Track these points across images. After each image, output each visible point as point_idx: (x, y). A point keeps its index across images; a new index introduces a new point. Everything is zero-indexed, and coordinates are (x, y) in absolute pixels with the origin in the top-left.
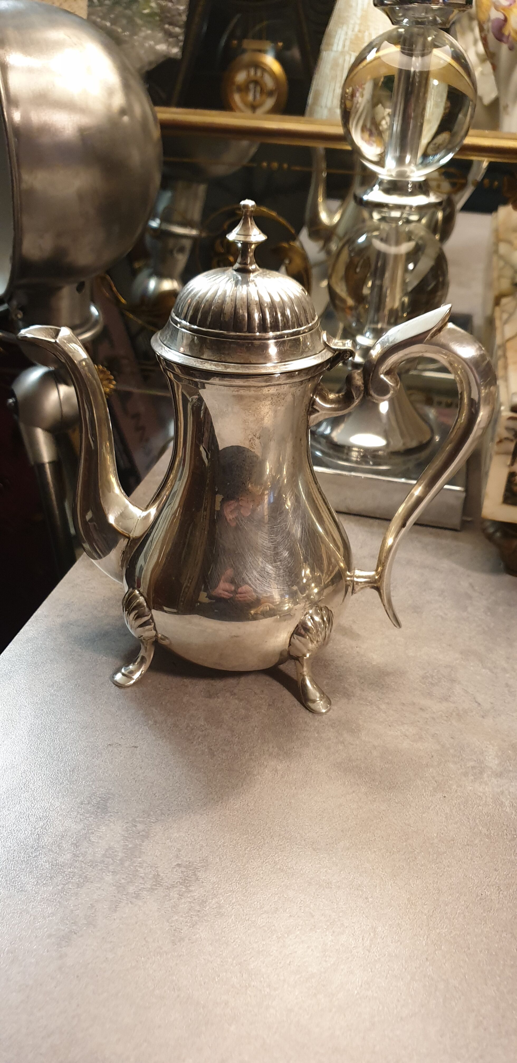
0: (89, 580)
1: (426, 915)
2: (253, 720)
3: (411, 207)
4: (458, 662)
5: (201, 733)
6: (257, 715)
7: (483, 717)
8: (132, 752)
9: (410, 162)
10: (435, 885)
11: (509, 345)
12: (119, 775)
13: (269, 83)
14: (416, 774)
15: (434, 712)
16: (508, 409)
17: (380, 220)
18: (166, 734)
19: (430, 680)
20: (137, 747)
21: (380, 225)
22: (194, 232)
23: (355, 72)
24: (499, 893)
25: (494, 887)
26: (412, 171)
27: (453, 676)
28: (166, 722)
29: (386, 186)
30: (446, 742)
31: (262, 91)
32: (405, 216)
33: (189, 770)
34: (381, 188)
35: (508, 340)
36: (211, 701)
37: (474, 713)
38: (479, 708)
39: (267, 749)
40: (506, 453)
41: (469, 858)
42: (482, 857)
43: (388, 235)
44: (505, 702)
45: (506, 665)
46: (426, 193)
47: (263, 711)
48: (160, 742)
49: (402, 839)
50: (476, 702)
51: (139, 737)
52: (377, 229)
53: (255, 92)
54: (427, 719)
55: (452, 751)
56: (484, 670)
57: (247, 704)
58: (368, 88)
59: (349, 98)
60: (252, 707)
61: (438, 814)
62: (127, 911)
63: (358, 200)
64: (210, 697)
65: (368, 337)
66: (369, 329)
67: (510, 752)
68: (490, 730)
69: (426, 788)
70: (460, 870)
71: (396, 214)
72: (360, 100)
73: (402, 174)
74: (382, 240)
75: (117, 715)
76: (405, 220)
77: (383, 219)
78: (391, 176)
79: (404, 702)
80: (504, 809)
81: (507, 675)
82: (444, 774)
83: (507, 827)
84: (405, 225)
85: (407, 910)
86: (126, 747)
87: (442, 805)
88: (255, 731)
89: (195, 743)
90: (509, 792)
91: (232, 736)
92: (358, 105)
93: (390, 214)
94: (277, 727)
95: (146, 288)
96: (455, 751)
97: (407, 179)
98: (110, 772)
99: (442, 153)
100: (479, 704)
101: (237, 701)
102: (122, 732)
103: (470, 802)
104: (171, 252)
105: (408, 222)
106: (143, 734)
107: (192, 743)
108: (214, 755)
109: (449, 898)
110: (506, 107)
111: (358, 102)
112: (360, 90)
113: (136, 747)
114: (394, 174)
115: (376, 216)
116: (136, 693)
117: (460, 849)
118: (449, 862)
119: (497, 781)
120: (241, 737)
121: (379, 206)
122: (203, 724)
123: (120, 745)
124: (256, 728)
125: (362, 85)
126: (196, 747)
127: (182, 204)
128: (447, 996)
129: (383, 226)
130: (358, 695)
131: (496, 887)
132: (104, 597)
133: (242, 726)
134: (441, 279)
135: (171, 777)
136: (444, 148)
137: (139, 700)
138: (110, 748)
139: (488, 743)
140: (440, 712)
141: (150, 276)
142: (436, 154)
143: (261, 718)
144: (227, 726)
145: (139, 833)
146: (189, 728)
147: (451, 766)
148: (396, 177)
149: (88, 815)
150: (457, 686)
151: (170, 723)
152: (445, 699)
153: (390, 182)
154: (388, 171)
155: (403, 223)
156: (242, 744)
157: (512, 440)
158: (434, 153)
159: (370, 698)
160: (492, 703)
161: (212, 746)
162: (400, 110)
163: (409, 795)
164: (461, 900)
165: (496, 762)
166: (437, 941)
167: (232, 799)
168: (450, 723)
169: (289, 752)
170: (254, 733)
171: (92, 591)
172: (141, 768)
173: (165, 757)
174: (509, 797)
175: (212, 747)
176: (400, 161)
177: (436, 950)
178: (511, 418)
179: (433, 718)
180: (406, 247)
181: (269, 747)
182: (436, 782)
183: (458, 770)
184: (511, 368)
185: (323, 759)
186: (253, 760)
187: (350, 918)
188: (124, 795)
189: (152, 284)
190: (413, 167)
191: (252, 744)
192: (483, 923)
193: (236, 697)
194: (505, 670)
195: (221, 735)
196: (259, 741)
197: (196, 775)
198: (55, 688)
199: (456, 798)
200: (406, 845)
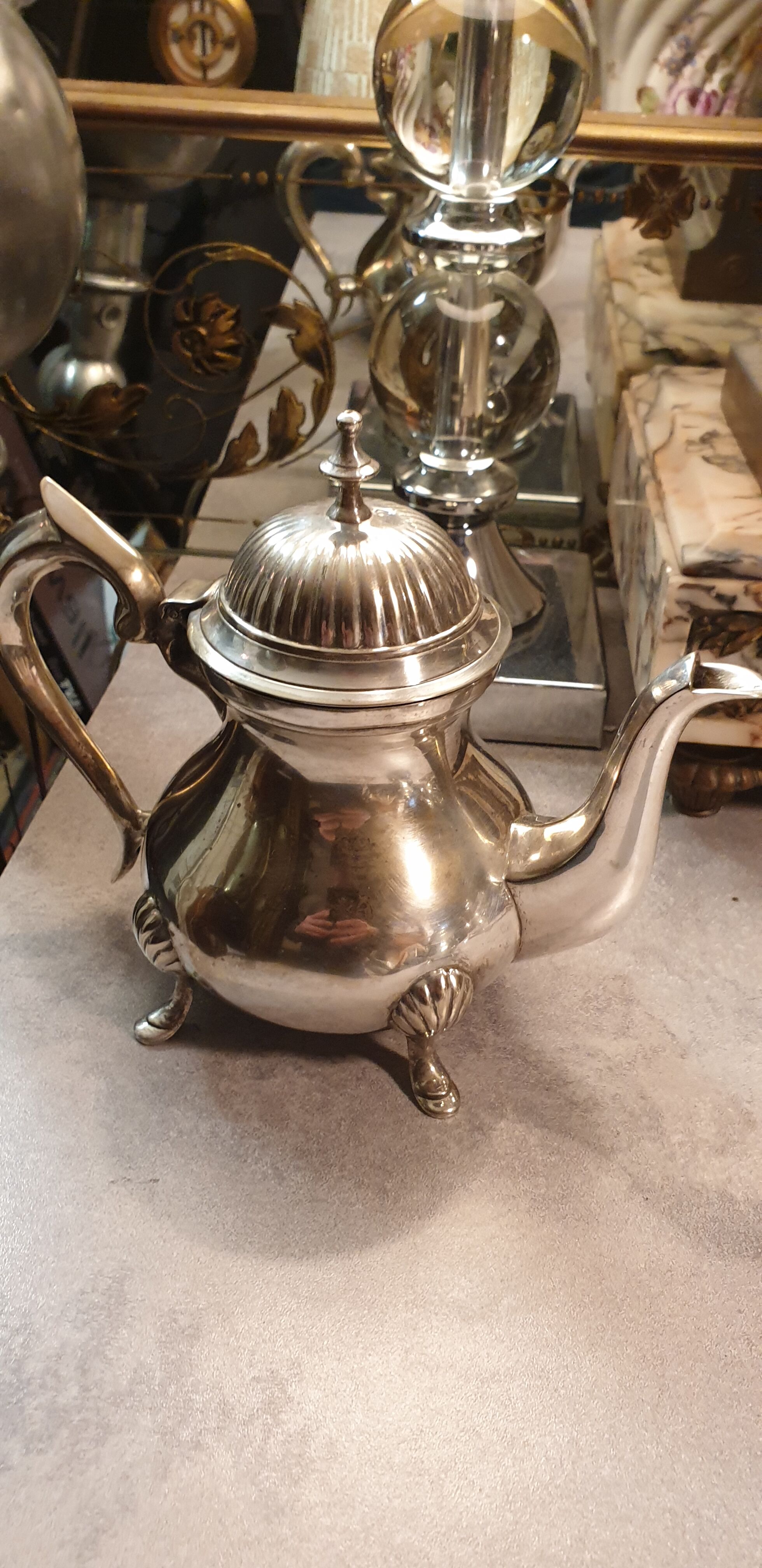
0: (35, 893)
1: (648, 1404)
2: (335, 1108)
3: (496, 246)
4: (631, 967)
5: (256, 1142)
6: (341, 1098)
7: (682, 1057)
8: (150, 1190)
9: (490, 175)
10: (655, 1351)
11: (659, 459)
12: (135, 1234)
13: (227, 27)
14: (599, 1167)
15: (609, 1058)
16: (678, 571)
17: (446, 268)
18: (201, 1151)
19: (595, 1003)
20: (158, 1180)
21: (447, 276)
22: (132, 285)
23: (394, 24)
24: (751, 1349)
25: (742, 1341)
26: (494, 189)
27: (627, 993)
28: (198, 1131)
29: (454, 213)
30: (635, 1106)
31: (214, 41)
32: (485, 261)
33: (247, 1211)
34: (446, 216)
35: (655, 452)
36: (264, 1083)
37: (668, 1051)
38: (675, 1042)
39: (364, 1155)
40: (679, 640)
41: (698, 1297)
42: (717, 1293)
43: (460, 293)
44: (710, 1028)
45: (702, 966)
46: (519, 225)
47: (349, 1090)
48: (194, 1167)
49: (594, 1281)
50: (669, 1033)
51: (158, 1162)
52: (443, 283)
53: (204, 41)
54: (601, 1070)
55: (645, 1120)
56: (671, 977)
57: (323, 1082)
58: (422, 53)
59: (389, 68)
60: (332, 1087)
61: (641, 1231)
62: (184, 1476)
63: (411, 234)
64: (262, 1077)
65: (438, 456)
66: (438, 442)
67: (729, 1109)
68: (696, 1078)
69: (617, 1188)
70: (688, 1321)
71: (471, 259)
72: (409, 73)
73: (478, 193)
74: (451, 301)
75: (116, 1129)
76: (486, 268)
77: (452, 267)
78: (460, 196)
79: (562, 1047)
80: (736, 1207)
81: (706, 982)
82: (640, 1161)
83: (746, 1236)
84: (486, 275)
85: (621, 1401)
86: (140, 1183)
87: (645, 1213)
88: (342, 1128)
89: (249, 1161)
90: (740, 1178)
91: (308, 1140)
92: (406, 84)
93: (461, 259)
94: (376, 1116)
95: (62, 377)
96: (650, 1119)
97: (488, 201)
98: (120, 1230)
99: (543, 157)
100: (673, 1035)
101: (306, 1080)
102: (129, 1156)
103: (685, 1203)
104: (98, 317)
105: (492, 270)
106: (163, 1155)
107: (245, 1161)
108: (284, 1179)
109: (679, 1370)
110: (611, 67)
111: (404, 79)
112: (408, 56)
113: (156, 1181)
114: (464, 193)
115: (441, 263)
116: (141, 1086)
117: (683, 1285)
118: (669, 1308)
119: (720, 1162)
120: (321, 1141)
121: (444, 245)
122: (258, 1127)
123: (129, 1180)
124: (343, 1123)
125: (410, 48)
126: (253, 1167)
127: (109, 238)
128: (701, 1538)
129: (452, 277)
130: (492, 1044)
131: (744, 1340)
132: (63, 920)
133: (321, 1121)
134: (549, 362)
135: (220, 1226)
136: (546, 149)
137: (148, 1096)
138: (114, 1188)
139: (696, 1099)
140: (619, 1057)
141: (67, 358)
142: (534, 159)
143: (347, 1104)
144: (296, 1123)
145: (183, 1332)
146: (236, 1137)
147: (649, 1145)
148: (468, 197)
149: (95, 1313)
150: (636, 1009)
151: (204, 1132)
152: (623, 1032)
153: (461, 206)
154: (454, 188)
155: (484, 272)
156: (325, 1153)
157: (686, 620)
158: (531, 157)
159: (511, 1046)
160: (692, 1032)
161: (277, 1163)
162: (469, 87)
163: (593, 1204)
164: (697, 1371)
165: (714, 1131)
166: (673, 1447)
167: (323, 1251)
168: (635, 1072)
169: (399, 1156)
170: (340, 1131)
171: (42, 911)
172: (169, 1216)
173: (206, 1192)
174: (740, 1185)
175: (279, 1165)
176: (474, 171)
177: (673, 1463)
178: (684, 586)
179: (610, 1069)
180: (491, 310)
181: (368, 1153)
182: (630, 1175)
183: (660, 1151)
184: (671, 501)
185: (455, 1161)
186: (346, 1179)
187: (537, 1428)
188: (149, 1268)
189: (71, 371)
190: (494, 182)
191: (341, 1151)
192: (736, 1403)
193: (304, 1072)
194: (701, 974)
195: (289, 1141)
196: (351, 1144)
197: (260, 1216)
198: (8, 1092)
199: (664, 1198)
200: (602, 1290)
